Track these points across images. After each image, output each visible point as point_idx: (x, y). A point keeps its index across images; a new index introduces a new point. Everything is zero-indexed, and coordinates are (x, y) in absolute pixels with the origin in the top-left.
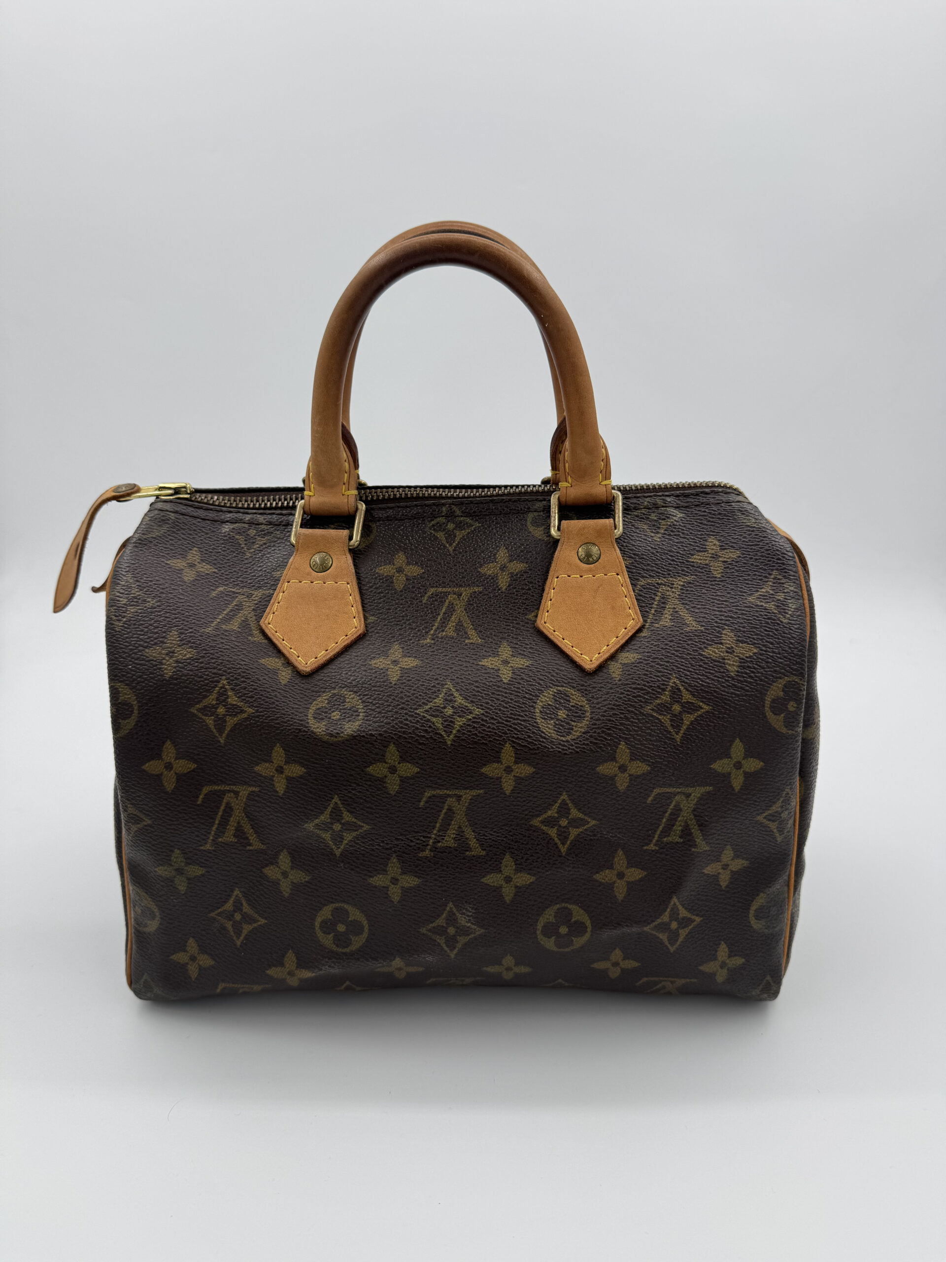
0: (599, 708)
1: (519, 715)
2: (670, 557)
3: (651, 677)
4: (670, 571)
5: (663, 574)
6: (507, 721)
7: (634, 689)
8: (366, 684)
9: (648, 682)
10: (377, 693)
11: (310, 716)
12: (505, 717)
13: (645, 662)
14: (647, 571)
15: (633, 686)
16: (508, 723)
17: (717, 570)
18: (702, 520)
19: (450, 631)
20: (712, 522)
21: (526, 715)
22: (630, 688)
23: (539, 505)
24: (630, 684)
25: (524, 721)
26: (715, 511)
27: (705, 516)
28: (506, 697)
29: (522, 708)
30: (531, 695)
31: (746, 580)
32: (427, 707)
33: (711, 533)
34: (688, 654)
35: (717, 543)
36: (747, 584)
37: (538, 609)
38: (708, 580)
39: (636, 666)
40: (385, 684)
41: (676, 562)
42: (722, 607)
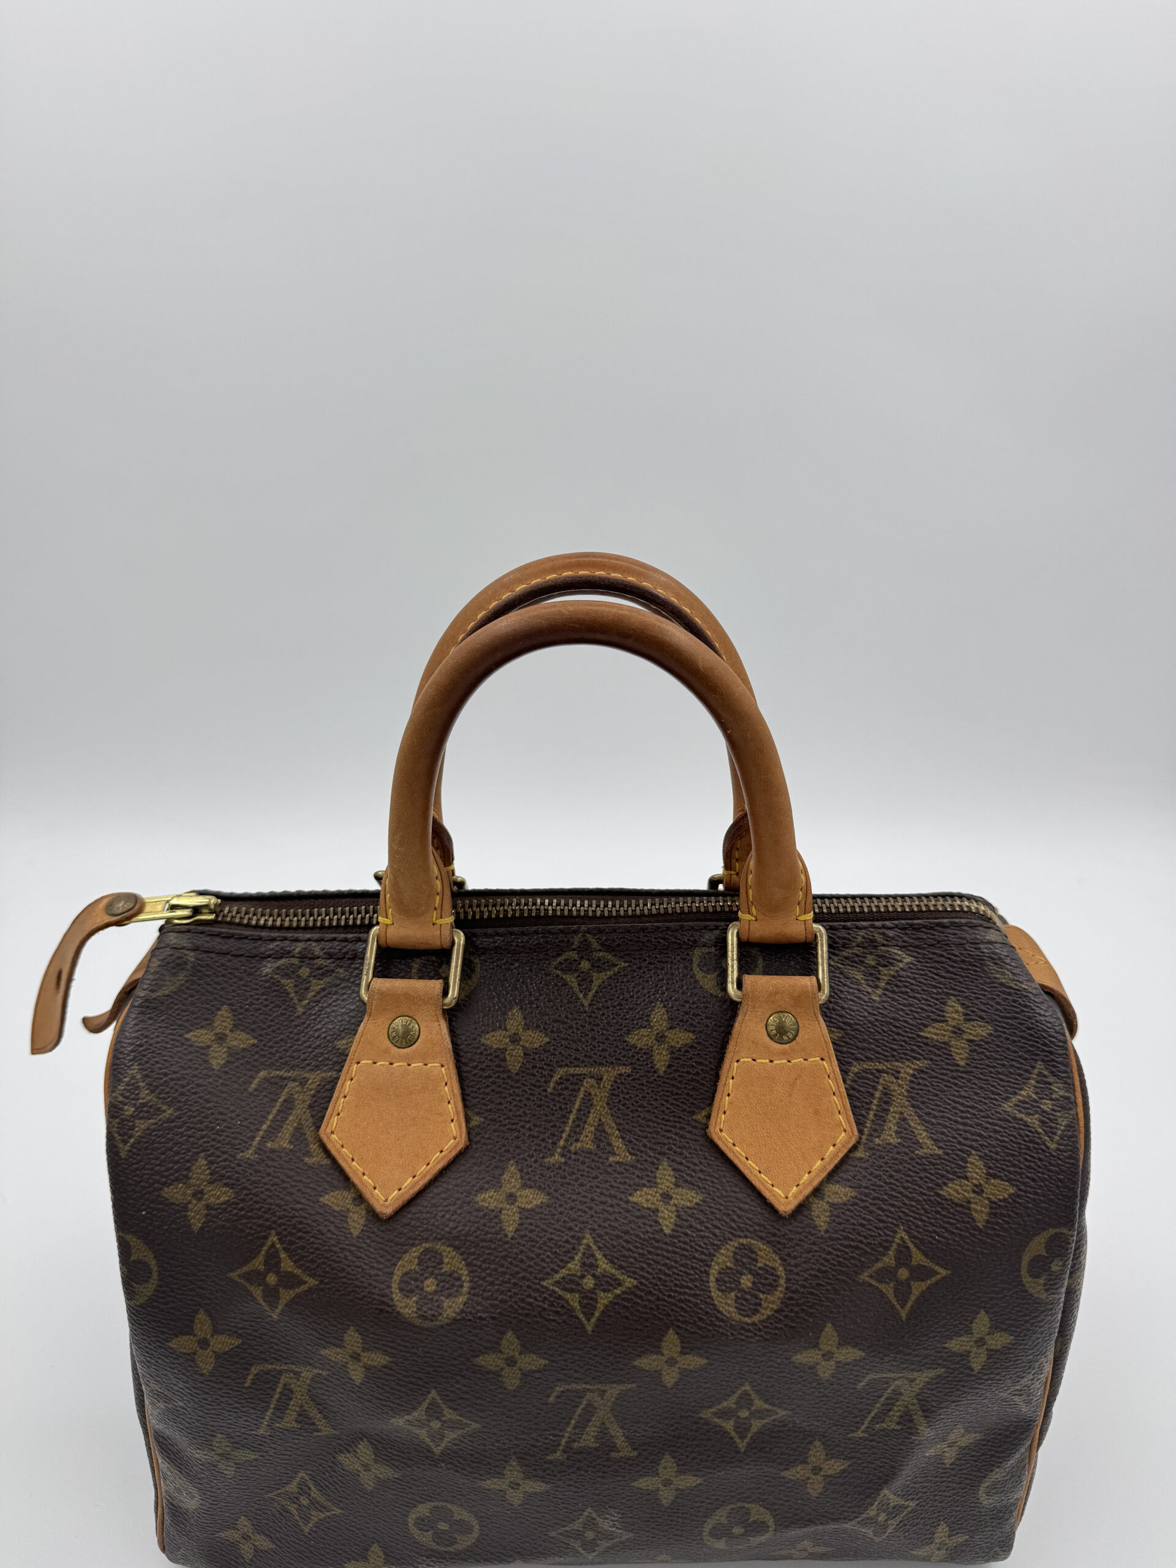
0: (797, 1274)
1: (687, 1287)
2: (894, 1029)
3: (869, 1230)
4: (895, 1050)
5: (884, 1056)
6: (670, 1296)
7: (847, 1247)
8: (471, 1235)
9: (866, 1237)
10: (487, 1251)
11: (395, 1287)
12: (668, 1291)
13: (862, 1204)
14: (863, 1049)
15: (846, 1243)
16: (672, 1300)
17: (960, 1054)
18: (938, 969)
19: (586, 1141)
20: (952, 973)
21: (696, 1286)
22: (842, 1245)
23: (709, 937)
24: (840, 1239)
25: (695, 1295)
26: (956, 956)
27: (943, 963)
28: (668, 1258)
29: (691, 1274)
30: (703, 1253)
31: (999, 1073)
32: (557, 1277)
33: (952, 992)
34: (921, 1193)
35: (960, 1009)
36: (1002, 1080)
37: (711, 1105)
38: (948, 1070)
39: (849, 1210)
40: (499, 1236)
41: (903, 1036)
42: (968, 1118)
